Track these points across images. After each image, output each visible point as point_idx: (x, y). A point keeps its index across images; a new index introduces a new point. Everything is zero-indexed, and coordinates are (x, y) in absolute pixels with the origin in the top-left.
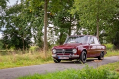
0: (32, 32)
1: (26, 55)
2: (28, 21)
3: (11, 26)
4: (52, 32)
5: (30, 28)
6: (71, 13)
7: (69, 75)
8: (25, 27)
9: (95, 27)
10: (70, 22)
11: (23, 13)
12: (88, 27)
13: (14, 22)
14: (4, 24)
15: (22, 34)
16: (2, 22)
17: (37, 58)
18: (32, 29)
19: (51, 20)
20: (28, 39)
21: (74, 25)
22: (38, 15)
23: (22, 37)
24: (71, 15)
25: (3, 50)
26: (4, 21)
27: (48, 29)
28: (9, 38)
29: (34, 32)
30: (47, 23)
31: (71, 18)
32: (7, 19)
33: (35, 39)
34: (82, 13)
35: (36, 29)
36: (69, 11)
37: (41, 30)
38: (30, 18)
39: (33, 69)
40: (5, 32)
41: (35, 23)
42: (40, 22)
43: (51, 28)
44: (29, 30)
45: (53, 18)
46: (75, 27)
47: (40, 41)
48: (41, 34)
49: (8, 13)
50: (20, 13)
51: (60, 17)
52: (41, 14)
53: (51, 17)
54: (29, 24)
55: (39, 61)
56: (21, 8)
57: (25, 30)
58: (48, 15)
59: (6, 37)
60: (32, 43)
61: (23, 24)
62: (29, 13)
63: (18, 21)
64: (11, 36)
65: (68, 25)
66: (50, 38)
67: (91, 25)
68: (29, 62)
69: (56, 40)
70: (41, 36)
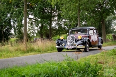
0: (12, 23)
1: (5, 47)
2: (8, 12)
4: (32, 23)
5: (10, 20)
6: (52, 4)
7: (48, 67)
8: (5, 19)
9: (76, 19)
10: (51, 13)
11: (2, 4)
12: (69, 18)
15: (2, 26)
17: (17, 50)
19: (31, 11)
20: (8, 30)
21: (54, 16)
22: (18, 6)
23: (2, 28)
24: (51, 6)
29: (14, 23)
31: (52, 9)
33: (15, 31)
34: (63, 4)
35: (16, 21)
36: (49, 2)
37: (21, 21)
38: (10, 9)
39: (12, 61)
41: (15, 14)
42: (20, 13)
43: (31, 19)
45: (34, 9)
46: (56, 18)
47: (20, 32)
48: (21, 26)
51: (40, 8)
52: (21, 5)
53: (31, 8)
54: (9, 15)
55: (19, 53)
57: (5, 22)
58: (28, 6)
60: (12, 34)
61: (3, 15)
62: (9, 4)
65: (48, 16)
66: (30, 30)
67: (72, 16)
68: (8, 54)
69: (37, 32)
70: (20, 27)
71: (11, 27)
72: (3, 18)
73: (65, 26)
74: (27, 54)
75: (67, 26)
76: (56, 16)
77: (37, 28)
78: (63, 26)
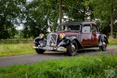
0: (48, 23)
2: (45, 14)
3: (30, 19)
5: (47, 20)
6: (85, 5)
7: (83, 62)
8: (42, 20)
9: (109, 17)
10: (84, 13)
12: (102, 17)
13: (33, 15)
14: (25, 17)
15: (40, 26)
16: (23, 16)
18: (48, 21)
19: (65, 12)
20: (45, 29)
21: (87, 16)
22: (54, 8)
23: (40, 28)
24: (84, 7)
25: (24, 39)
26: (24, 15)
27: (63, 20)
28: (29, 29)
29: (50, 23)
30: (62, 16)
31: (85, 10)
32: (27, 13)
34: (96, 5)
35: (52, 21)
36: (83, 3)
37: (57, 21)
38: (47, 12)
40: (25, 24)
41: (51, 16)
42: (56, 14)
43: (65, 19)
44: (46, 22)
45: (68, 10)
46: (89, 18)
49: (27, 8)
50: (37, 8)
51: (74, 9)
52: (56, 7)
53: (65, 9)
54: (46, 17)
56: (39, 3)
57: (42, 22)
58: (63, 8)
59: (27, 28)
60: (48, 32)
61: (41, 17)
62: (46, 7)
63: (36, 14)
64: (30, 27)
67: (105, 15)
71: (48, 26)
72: (41, 19)
76: (89, 16)
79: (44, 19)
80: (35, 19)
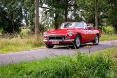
0: (23, 12)
1: (14, 40)
4: (46, 13)
5: (21, 9)
8: (15, 7)
10: (67, 2)
15: (12, 16)
18: (23, 10)
23: (12, 18)
29: (25, 13)
33: (26, 21)
35: (27, 10)
39: (21, 56)
41: (27, 3)
43: (45, 8)
44: (20, 11)
46: (72, 8)
47: (32, 23)
54: (20, 4)
55: (29, 47)
57: (15, 11)
60: (23, 25)
61: (13, 4)
65: (64, 5)
66: (44, 21)
67: (90, 5)
68: (17, 48)
69: (51, 22)
70: (33, 17)
71: (22, 17)
72: (13, 6)
73: (83, 17)
74: (39, 48)
75: (84, 16)
76: (72, 6)
77: (51, 18)
78: (80, 16)
79: (17, 7)
80: (5, 6)
